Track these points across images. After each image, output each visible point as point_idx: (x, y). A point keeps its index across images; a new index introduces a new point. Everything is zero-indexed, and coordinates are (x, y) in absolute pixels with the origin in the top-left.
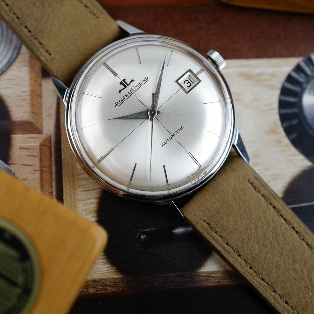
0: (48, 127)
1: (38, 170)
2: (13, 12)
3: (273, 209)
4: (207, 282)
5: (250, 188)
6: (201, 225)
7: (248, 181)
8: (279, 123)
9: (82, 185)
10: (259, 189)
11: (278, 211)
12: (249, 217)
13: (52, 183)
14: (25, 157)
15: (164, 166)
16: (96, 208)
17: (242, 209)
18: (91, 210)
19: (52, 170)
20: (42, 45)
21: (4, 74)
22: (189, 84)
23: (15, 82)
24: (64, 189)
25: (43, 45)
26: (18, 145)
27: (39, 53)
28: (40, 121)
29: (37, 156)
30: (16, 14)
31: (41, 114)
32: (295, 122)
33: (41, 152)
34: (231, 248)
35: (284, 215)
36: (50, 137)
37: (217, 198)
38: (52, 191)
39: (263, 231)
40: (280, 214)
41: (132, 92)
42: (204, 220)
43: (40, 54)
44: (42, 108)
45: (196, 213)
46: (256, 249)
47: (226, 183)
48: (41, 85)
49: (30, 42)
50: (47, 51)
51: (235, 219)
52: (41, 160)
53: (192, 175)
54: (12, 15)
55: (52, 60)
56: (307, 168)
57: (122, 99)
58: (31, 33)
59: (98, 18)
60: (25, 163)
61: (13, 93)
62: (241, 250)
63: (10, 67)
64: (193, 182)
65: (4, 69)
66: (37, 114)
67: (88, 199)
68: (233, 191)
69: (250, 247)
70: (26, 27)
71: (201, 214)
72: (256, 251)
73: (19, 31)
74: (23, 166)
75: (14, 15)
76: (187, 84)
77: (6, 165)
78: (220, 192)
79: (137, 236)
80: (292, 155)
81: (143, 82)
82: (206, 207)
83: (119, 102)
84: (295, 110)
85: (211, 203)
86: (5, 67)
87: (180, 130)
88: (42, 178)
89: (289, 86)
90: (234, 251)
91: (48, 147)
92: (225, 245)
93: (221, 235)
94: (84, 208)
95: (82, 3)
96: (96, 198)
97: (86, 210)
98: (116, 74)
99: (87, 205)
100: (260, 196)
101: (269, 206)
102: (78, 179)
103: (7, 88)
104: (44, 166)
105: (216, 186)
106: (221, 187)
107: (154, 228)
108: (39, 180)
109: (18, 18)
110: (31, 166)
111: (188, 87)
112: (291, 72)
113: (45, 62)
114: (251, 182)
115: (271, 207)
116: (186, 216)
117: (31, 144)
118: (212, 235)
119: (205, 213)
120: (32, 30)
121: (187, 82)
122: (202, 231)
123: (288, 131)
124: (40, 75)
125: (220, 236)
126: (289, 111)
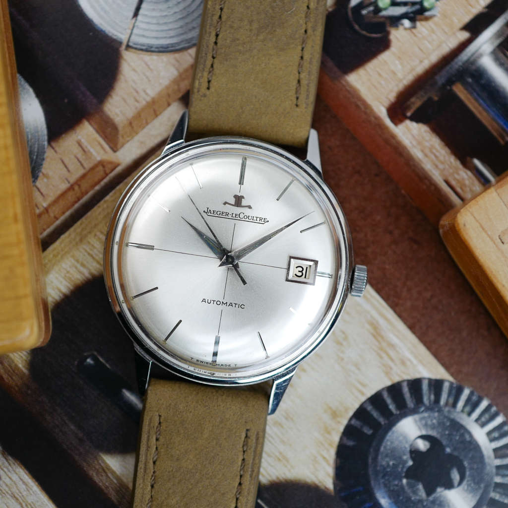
0: (127, 154)
1: (69, 182)
2: (222, 6)
3: (237, 484)
4: (97, 474)
5: (240, 438)
6: (153, 416)
7: (247, 430)
8: (351, 413)
9: (93, 245)
10: (248, 451)
11: (239, 492)
12: (205, 463)
13: (68, 209)
14: (72, 157)
15: (181, 321)
16: (78, 282)
17: (207, 448)
18: (73, 279)
19: (82, 198)
20: (211, 69)
21: (149, 53)
22: (300, 274)
23: (148, 74)
24: (72, 229)
25: (213, 70)
26: (79, 137)
27: (200, 75)
28: (128, 139)
29: (84, 168)
30: (222, 12)
31: (137, 133)
32: (368, 431)
33: (92, 169)
34: (153, 471)
35: (240, 502)
36: (118, 165)
37: (197, 410)
38: (60, 217)
39: (202, 492)
40: (238, 496)
41: (236, 217)
42: (160, 414)
43: (200, 77)
44: (144, 127)
45: (161, 400)
46: (174, 500)
47: (224, 407)
48: (169, 105)
49: (204, 55)
50: (209, 82)
51: (189, 450)
52: (83, 177)
53: (197, 360)
54: (218, 7)
55: (205, 96)
56: (323, 487)
57: (218, 213)
58: (215, 47)
59: (297, 105)
60: (66, 161)
61: (134, 81)
62: (160, 483)
63: (161, 54)
64: (192, 369)
65: (153, 49)
66: (132, 127)
67: (83, 265)
68: (221, 422)
69: (171, 491)
70: (217, 35)
71: (164, 406)
72: (173, 502)
73: (206, 31)
74: (60, 161)
75: (220, 11)
76: (299, 271)
77: (46, 143)
78: (207, 407)
79: (85, 354)
80: (324, 458)
81: (258, 219)
82: (177, 406)
83: (212, 212)
84: (382, 420)
85: (186, 408)
86: (157, 48)
87: (237, 306)
88: (63, 194)
89: (406, 390)
90: (152, 476)
91: (105, 171)
92: (151, 462)
93: (159, 448)
94: (68, 269)
95: (299, 73)
96: (91, 274)
97: (68, 272)
98: (241, 182)
99: (75, 269)
100: (241, 458)
101: (237, 476)
102: (95, 235)
103: (134, 70)
104: (79, 186)
105: (209, 398)
106: (214, 404)
107: (110, 365)
108: (59, 192)
109: (220, 17)
110: (69, 171)
111: (296, 275)
112: (425, 378)
113: (196, 90)
114: (249, 435)
115: (238, 480)
116: (149, 392)
117: (92, 150)
118: (150, 437)
119: (169, 410)
120: (218, 45)
121: (300, 269)
122: (146, 422)
123: (349, 431)
124: (180, 95)
125: (157, 448)
126: (375, 414)
